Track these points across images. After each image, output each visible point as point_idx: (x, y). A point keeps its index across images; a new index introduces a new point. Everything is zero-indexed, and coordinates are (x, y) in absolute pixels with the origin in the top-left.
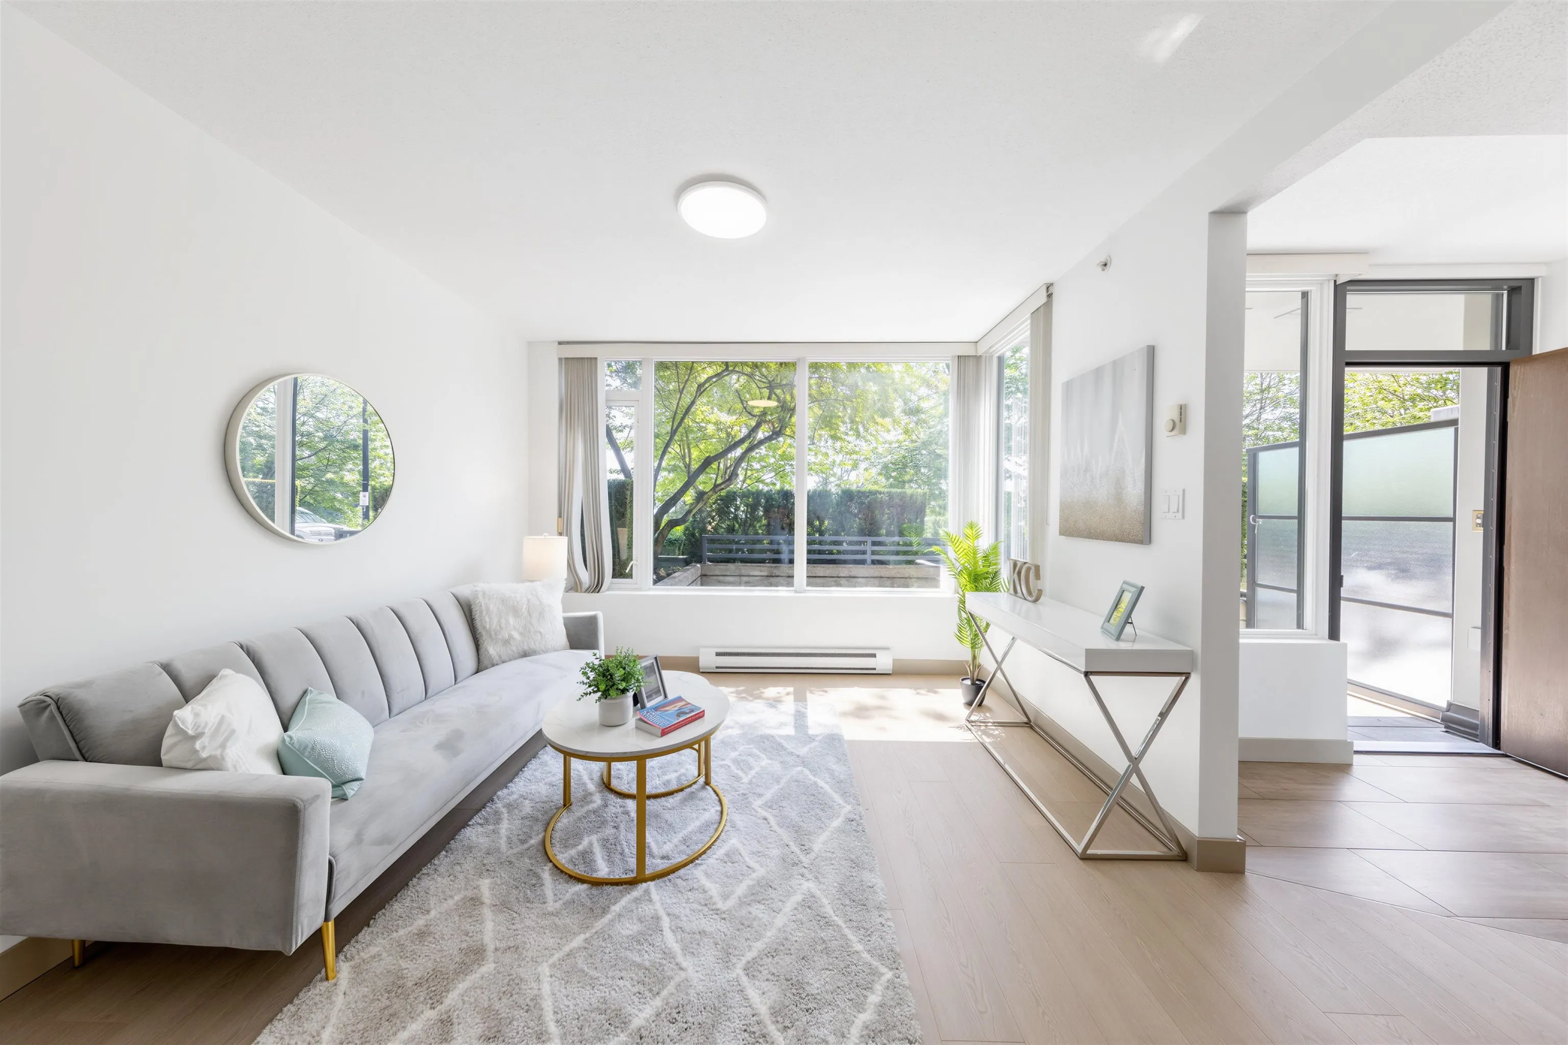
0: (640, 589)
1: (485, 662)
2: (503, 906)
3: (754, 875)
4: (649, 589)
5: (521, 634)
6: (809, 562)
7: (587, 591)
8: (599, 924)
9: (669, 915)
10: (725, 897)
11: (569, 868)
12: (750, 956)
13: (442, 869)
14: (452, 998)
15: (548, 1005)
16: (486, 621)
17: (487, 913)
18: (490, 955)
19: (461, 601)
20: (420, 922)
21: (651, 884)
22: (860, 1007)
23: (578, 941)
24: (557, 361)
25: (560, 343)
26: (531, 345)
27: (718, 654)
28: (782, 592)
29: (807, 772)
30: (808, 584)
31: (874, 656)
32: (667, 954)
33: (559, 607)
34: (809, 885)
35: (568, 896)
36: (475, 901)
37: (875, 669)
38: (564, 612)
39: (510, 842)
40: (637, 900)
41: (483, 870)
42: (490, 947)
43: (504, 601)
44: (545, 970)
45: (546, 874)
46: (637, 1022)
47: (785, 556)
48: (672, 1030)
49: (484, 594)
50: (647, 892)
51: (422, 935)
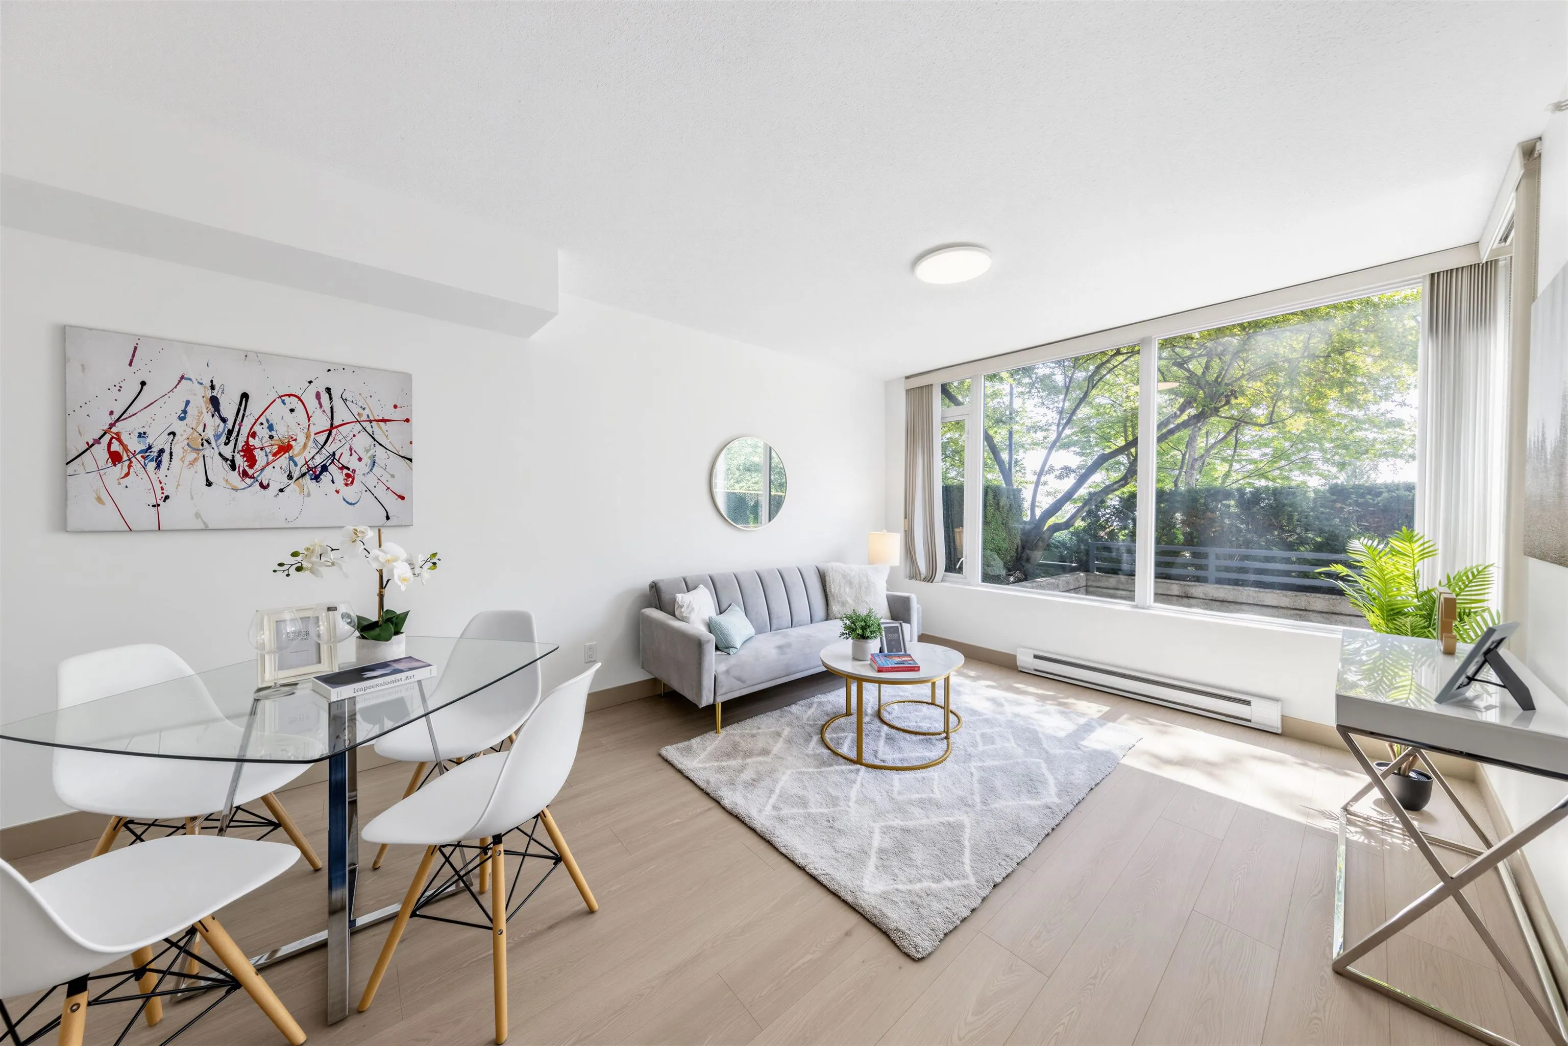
0: (969, 584)
1: (831, 615)
2: (789, 741)
3: (931, 795)
4: (978, 585)
5: (854, 601)
6: (1158, 576)
7: (925, 580)
8: (823, 769)
9: (862, 785)
10: (900, 793)
11: (828, 740)
12: (890, 823)
13: (774, 716)
14: (748, 761)
15: (781, 784)
16: (833, 588)
17: (781, 740)
18: (771, 756)
19: (821, 571)
20: (754, 731)
21: (863, 768)
22: (937, 880)
23: (811, 770)
24: (904, 392)
25: (907, 378)
26: (888, 384)
27: (1036, 657)
28: (1120, 606)
29: (1044, 765)
30: (1156, 601)
31: (1248, 703)
32: (847, 798)
33: (885, 585)
34: (966, 820)
35: (818, 752)
36: (779, 735)
37: (1250, 721)
38: (888, 590)
39: (808, 719)
40: (851, 771)
41: (790, 724)
42: (773, 752)
43: (844, 576)
44: (789, 772)
45: (816, 738)
46: (810, 810)
47: (1125, 567)
48: (825, 823)
49: (833, 570)
50: (858, 770)
51: (753, 736)
